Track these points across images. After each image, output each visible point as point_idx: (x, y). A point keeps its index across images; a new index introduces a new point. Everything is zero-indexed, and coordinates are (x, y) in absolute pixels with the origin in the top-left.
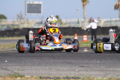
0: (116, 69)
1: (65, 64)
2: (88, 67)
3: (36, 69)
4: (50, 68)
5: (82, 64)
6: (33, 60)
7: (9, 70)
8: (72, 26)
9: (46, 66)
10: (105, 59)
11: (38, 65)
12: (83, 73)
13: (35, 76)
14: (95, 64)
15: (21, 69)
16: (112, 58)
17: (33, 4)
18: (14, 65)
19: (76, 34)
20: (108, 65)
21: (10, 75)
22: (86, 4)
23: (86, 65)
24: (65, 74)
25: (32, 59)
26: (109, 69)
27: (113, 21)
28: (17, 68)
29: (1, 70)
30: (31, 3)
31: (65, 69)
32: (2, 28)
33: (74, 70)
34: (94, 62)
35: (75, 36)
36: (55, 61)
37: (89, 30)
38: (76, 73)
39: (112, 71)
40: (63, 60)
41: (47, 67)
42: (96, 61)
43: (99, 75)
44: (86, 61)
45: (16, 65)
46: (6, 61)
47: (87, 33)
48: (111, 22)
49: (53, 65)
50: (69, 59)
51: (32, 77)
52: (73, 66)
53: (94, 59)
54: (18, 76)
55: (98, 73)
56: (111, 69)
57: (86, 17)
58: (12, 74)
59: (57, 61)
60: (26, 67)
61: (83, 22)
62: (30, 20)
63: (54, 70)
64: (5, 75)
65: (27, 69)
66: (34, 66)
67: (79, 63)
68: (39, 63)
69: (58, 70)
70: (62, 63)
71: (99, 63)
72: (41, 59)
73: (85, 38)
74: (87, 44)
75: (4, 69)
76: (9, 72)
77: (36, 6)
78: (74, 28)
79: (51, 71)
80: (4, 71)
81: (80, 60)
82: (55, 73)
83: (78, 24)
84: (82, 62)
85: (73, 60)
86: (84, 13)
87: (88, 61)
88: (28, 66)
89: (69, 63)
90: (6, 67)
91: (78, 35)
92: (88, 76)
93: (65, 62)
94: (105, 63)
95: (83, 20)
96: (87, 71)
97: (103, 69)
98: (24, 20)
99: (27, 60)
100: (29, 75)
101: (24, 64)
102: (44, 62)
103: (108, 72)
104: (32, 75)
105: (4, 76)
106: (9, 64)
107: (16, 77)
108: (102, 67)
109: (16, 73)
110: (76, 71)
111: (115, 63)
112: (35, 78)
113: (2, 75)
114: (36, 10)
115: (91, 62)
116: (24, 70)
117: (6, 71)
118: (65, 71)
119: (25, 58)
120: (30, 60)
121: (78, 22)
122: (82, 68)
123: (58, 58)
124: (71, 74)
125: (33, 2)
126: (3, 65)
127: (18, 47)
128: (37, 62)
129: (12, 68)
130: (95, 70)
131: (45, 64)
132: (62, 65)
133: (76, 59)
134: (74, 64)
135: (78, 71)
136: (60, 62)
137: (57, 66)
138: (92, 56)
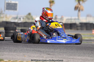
0: (75, 57)
1: (36, 52)
2: (53, 55)
3: (12, 55)
4: (23, 54)
5: (49, 52)
6: (11, 48)
9: (21, 53)
10: (67, 49)
13: (12, 61)
14: (59, 53)
15: (1, 54)
16: (72, 49)
17: (10, 3)
20: (69, 53)
22: (52, 5)
23: (52, 53)
26: (70, 57)
27: (73, 19)
30: (10, 2)
31: (35, 56)
33: (43, 57)
34: (58, 51)
36: (28, 49)
39: (72, 58)
40: (34, 49)
41: (21, 54)
48: (71, 19)
49: (26, 52)
51: (9, 61)
52: (42, 54)
53: (58, 49)
56: (71, 57)
60: (5, 53)
62: (8, 16)
63: (27, 56)
65: (6, 55)
67: (46, 51)
68: (15, 50)
69: (30, 56)
70: (33, 50)
71: (62, 52)
72: (16, 47)
77: (13, 5)
79: (25, 57)
81: (47, 49)
82: (28, 58)
84: (49, 51)
85: (42, 49)
87: (53, 50)
88: (6, 52)
89: (39, 51)
93: (35, 50)
94: (67, 52)
97: (65, 57)
98: (3, 15)
99: (6, 47)
100: (7, 59)
101: (3, 51)
102: (19, 49)
103: (69, 60)
108: (65, 55)
111: (74, 53)
114: (13, 8)
115: (55, 51)
116: (3, 55)
120: (8, 48)
122: (49, 56)
123: (30, 47)
125: (11, 1)
128: (13, 49)
130: (59, 57)
131: (20, 51)
132: (33, 52)
133: (44, 48)
134: (43, 52)
135: (46, 57)
136: (31, 49)
137: (29, 53)
138: (57, 46)
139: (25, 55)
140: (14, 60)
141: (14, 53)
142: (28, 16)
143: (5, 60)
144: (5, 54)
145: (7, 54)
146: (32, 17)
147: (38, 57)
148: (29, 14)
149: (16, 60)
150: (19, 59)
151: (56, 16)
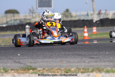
1: (76, 56)
2: (97, 58)
3: (47, 62)
4: (61, 60)
5: (92, 55)
6: (45, 53)
7: (22, 63)
8: (82, 18)
9: (58, 58)
10: (114, 50)
11: (49, 58)
12: (93, 64)
13: (47, 69)
14: (104, 55)
15: (33, 61)
18: (27, 58)
19: (86, 27)
21: (23, 68)
23: (96, 56)
24: (75, 65)
25: (43, 52)
28: (29, 61)
29: (14, 63)
31: (75, 61)
32: (15, 22)
33: (84, 62)
34: (103, 53)
35: (85, 29)
36: (66, 53)
37: (98, 22)
38: (86, 64)
41: (58, 60)
42: (105, 52)
43: (108, 66)
44: (96, 53)
45: (28, 58)
46: (19, 55)
47: (96, 25)
49: (64, 58)
50: (79, 51)
51: (44, 69)
52: (83, 58)
53: (103, 50)
54: (31, 69)
55: (107, 64)
57: (95, 10)
58: (24, 67)
59: (68, 54)
61: (92, 15)
63: (65, 62)
64: (18, 68)
66: (46, 58)
67: (89, 54)
68: (51, 56)
69: (69, 62)
70: (72, 55)
71: (108, 54)
72: (52, 52)
73: (95, 29)
74: (97, 35)
75: (17, 62)
76: (22, 65)
78: (83, 20)
79: (62, 63)
80: (17, 65)
81: (90, 51)
82: (66, 64)
83: (88, 17)
84: (92, 54)
85: (83, 51)
86: (93, 6)
87: (98, 52)
88: (40, 58)
89: (79, 55)
90: (19, 60)
91: (87, 27)
92: (98, 67)
93: (76, 54)
94: (114, 54)
95: (92, 12)
96: (96, 62)
97: (112, 60)
98: (36, 14)
99: (39, 53)
100: (41, 68)
101: (36, 57)
102: (55, 54)
104: (43, 68)
105: (16, 70)
106: (21, 58)
107: (29, 70)
108: (111, 58)
109: (28, 66)
110: (86, 62)
112: (47, 70)
113: (15, 68)
114: (46, 4)
115: (100, 54)
116: (36, 63)
117: (19, 65)
118: (76, 62)
119: (37, 51)
121: (88, 15)
122: (92, 60)
123: (68, 51)
124: (82, 66)
126: (16, 59)
127: (14, 41)
128: (48, 54)
129: (24, 61)
130: (104, 61)
131: (56, 56)
132: (73, 57)
133: (86, 51)
134: (84, 55)
135: (88, 62)
136: (71, 54)
137: (68, 58)
138: (101, 48)
139: (63, 61)
140: (50, 68)
141: (49, 59)
142: (66, 13)
143: (38, 68)
144: (39, 61)
145: (41, 61)
146: (70, 14)
147: (79, 62)
148: (67, 10)
149: (52, 67)
150: (56, 67)
151: (100, 10)
